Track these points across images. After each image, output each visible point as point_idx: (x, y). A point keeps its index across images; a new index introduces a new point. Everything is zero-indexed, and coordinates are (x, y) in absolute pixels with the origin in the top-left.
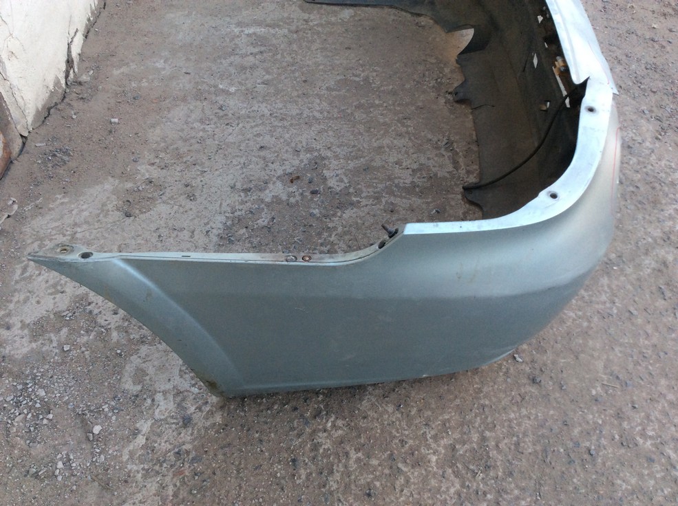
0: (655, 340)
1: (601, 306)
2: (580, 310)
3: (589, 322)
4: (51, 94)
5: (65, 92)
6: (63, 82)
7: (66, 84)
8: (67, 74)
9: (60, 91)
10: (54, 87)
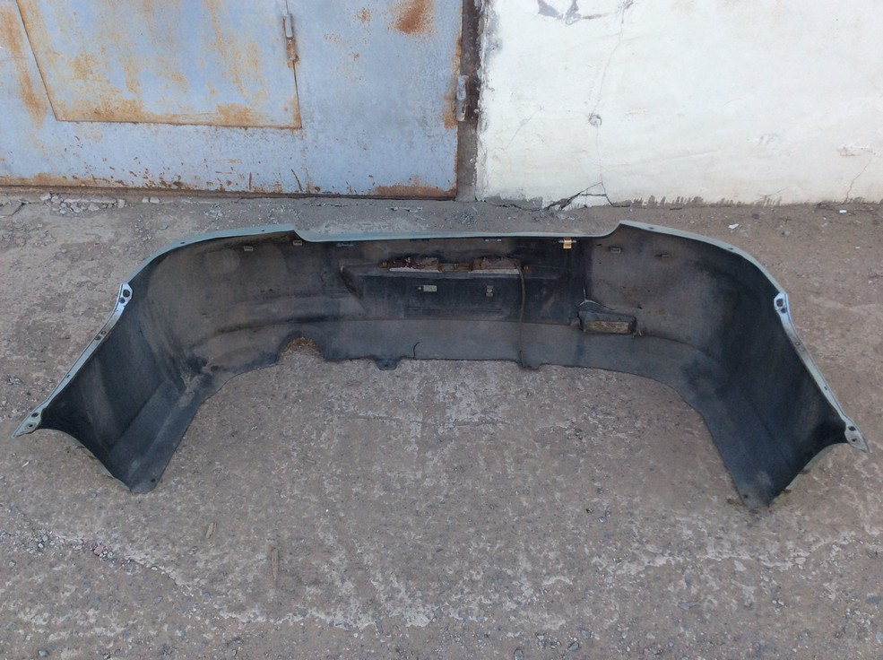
0: (251, 515)
1: (288, 488)
2: (287, 472)
3: (275, 476)
4: (524, 201)
5: (538, 210)
6: (545, 205)
7: (548, 208)
8: (554, 205)
9: (536, 206)
10: (531, 201)
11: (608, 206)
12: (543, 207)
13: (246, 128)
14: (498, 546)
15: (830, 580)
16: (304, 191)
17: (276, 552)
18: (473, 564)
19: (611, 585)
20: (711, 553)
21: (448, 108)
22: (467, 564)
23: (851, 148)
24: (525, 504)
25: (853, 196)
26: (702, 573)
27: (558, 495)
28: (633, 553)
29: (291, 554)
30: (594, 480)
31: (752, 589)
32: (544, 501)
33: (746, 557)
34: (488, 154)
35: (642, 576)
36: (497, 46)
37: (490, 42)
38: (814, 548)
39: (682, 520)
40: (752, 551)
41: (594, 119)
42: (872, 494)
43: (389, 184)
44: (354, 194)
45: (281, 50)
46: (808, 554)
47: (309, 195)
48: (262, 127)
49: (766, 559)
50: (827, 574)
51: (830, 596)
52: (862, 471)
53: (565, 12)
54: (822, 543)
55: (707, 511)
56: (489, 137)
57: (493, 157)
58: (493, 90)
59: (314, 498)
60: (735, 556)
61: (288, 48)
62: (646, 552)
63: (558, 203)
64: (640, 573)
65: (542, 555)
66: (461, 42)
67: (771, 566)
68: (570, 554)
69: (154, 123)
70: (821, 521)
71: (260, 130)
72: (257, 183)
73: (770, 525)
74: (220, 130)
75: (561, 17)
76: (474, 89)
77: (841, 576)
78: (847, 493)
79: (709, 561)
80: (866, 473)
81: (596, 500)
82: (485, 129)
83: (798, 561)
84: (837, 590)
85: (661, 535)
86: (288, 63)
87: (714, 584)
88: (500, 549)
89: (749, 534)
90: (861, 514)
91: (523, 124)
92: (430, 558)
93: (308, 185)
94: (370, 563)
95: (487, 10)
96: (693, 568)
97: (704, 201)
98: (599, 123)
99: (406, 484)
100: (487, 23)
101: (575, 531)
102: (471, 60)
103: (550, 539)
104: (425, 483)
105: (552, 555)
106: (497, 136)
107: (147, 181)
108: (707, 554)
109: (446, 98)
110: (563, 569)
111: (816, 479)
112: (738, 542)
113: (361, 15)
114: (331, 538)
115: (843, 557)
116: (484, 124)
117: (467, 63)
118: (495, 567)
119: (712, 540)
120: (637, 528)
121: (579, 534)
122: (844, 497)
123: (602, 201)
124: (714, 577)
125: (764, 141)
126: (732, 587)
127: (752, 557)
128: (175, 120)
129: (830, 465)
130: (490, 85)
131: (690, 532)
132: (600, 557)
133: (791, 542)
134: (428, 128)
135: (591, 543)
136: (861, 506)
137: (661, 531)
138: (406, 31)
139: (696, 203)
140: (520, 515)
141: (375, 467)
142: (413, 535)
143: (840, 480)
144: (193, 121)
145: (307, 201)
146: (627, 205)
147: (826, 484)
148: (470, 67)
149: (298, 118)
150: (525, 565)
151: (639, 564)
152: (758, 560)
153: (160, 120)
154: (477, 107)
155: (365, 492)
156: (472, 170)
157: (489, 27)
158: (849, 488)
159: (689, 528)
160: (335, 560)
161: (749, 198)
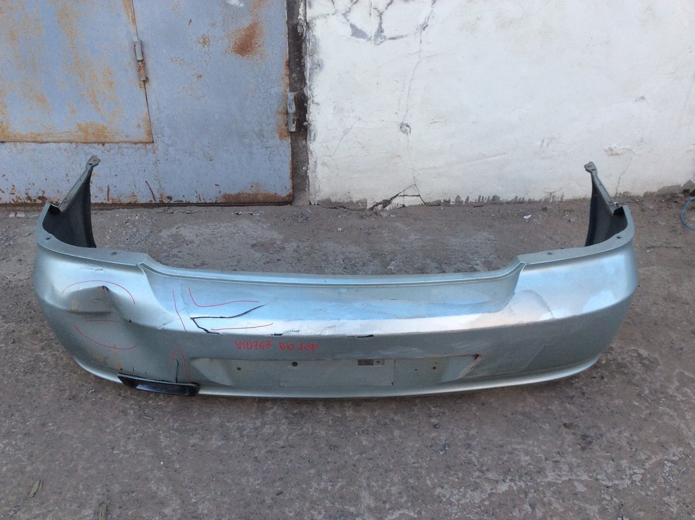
0: (81, 472)
4: (351, 203)
5: (364, 210)
6: (369, 206)
7: (372, 209)
8: (377, 205)
9: (362, 207)
10: (357, 202)
11: (422, 205)
12: (368, 208)
13: (103, 144)
14: (339, 484)
15: (669, 494)
16: (158, 201)
17: (104, 506)
18: (314, 504)
19: (456, 515)
20: (551, 477)
21: (282, 122)
22: (307, 504)
23: (615, 147)
24: (365, 443)
25: (621, 190)
26: (545, 497)
27: (396, 433)
28: (475, 482)
29: (120, 508)
30: (430, 417)
31: (595, 508)
32: (384, 439)
33: (585, 477)
34: (318, 162)
35: (487, 503)
36: (319, 65)
37: (313, 63)
38: (647, 466)
39: (519, 447)
40: (589, 471)
41: (404, 127)
42: (690, 414)
43: (234, 192)
44: (203, 201)
45: (132, 73)
46: (643, 471)
47: (162, 204)
48: (117, 143)
49: (605, 478)
50: (664, 489)
51: (672, 510)
52: (676, 394)
53: (373, 34)
54: (654, 459)
55: (541, 437)
56: (317, 146)
57: (322, 164)
58: (318, 104)
59: (149, 452)
60: (574, 477)
61: (139, 70)
62: (488, 480)
63: (380, 203)
64: (483, 500)
65: (385, 490)
66: (289, 64)
67: (610, 484)
68: (413, 488)
69: (20, 142)
70: (649, 440)
71: (116, 146)
72: (114, 196)
73: (603, 447)
74: (80, 146)
75: (370, 39)
76: (302, 104)
77: (678, 489)
78: (668, 414)
79: (550, 484)
80: (680, 396)
81: (434, 434)
82: (314, 140)
83: (634, 478)
84: (678, 503)
85: (501, 463)
86: (140, 84)
87: (558, 506)
88: (342, 488)
89: (584, 456)
90: (684, 432)
91: (345, 132)
92: (269, 501)
93: (161, 195)
94: (206, 512)
95: (309, 35)
96: (535, 492)
97: (501, 199)
98: (408, 131)
99: (245, 433)
100: (309, 46)
101: (416, 465)
102: (299, 79)
103: (391, 474)
104: (265, 430)
105: (394, 490)
106: (325, 145)
107: (14, 197)
108: (546, 477)
109: (279, 113)
110: (406, 502)
111: (637, 404)
112: (575, 465)
113: (201, 41)
114: (165, 489)
115: (677, 472)
116: (312, 135)
117: (295, 82)
118: (337, 505)
119: (550, 463)
120: (476, 458)
121: (421, 467)
122: (666, 418)
123: (417, 201)
124: (557, 499)
125: (545, 144)
126: (576, 508)
127: (591, 477)
128: (39, 139)
129: (647, 392)
130: (315, 101)
131: (528, 458)
132: (442, 488)
133: (624, 461)
134: (265, 140)
135: (432, 475)
136: (682, 425)
137: (499, 459)
138: (242, 54)
139: (495, 201)
140: (361, 454)
141: (213, 419)
142: (251, 480)
143: (659, 404)
144: (56, 139)
145: (160, 210)
146: (438, 204)
147: (647, 407)
148: (298, 85)
149: (150, 133)
150: (368, 500)
151: (482, 492)
152: (597, 480)
153: (25, 139)
154: (305, 121)
155: (203, 443)
156: (305, 177)
157: (312, 50)
158: (668, 410)
159: (527, 454)
160: (167, 511)
161: (537, 195)
